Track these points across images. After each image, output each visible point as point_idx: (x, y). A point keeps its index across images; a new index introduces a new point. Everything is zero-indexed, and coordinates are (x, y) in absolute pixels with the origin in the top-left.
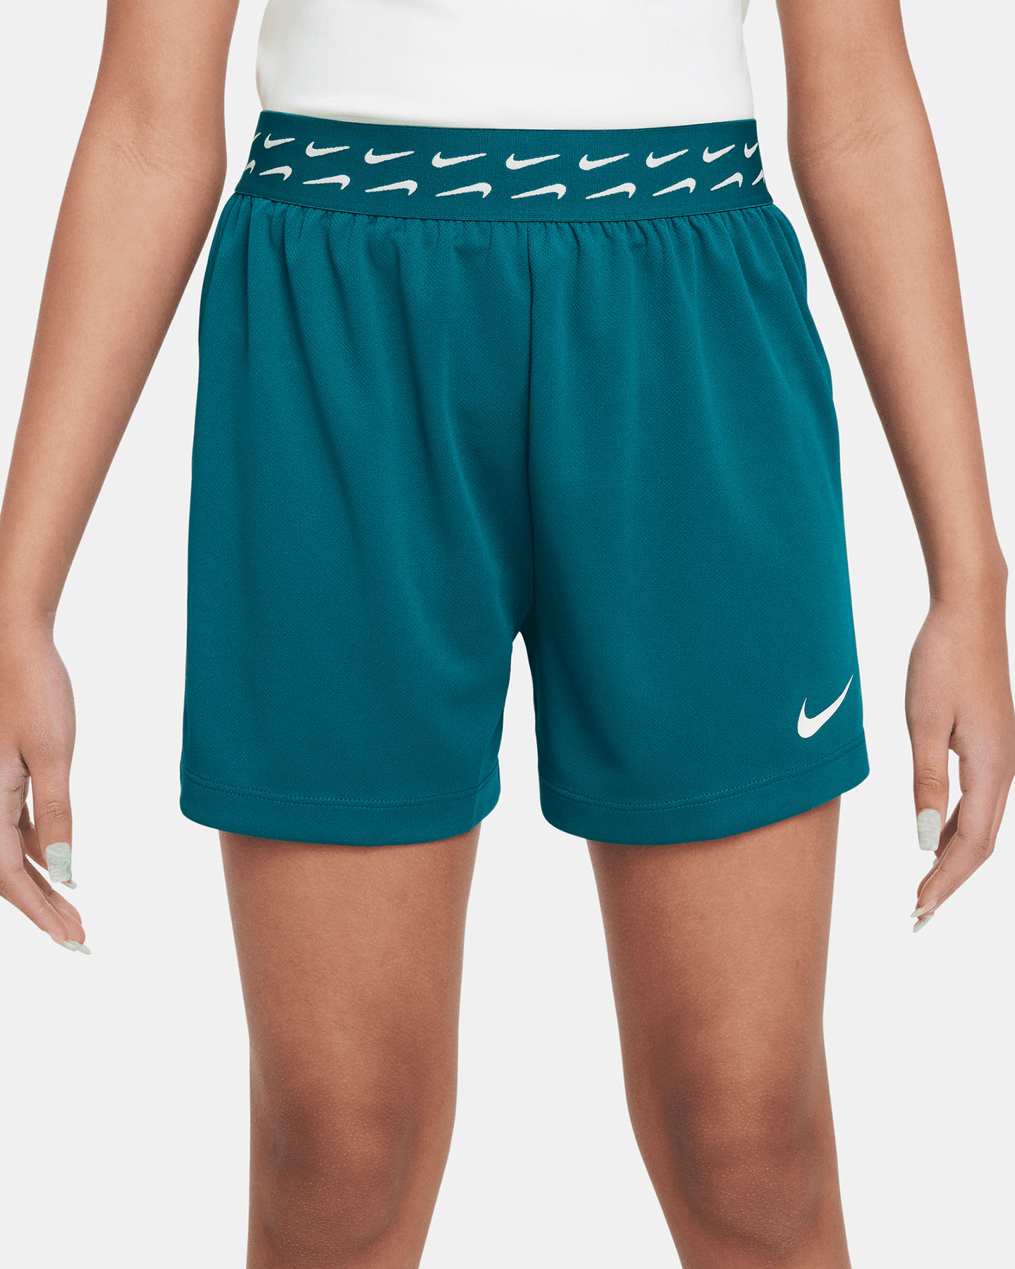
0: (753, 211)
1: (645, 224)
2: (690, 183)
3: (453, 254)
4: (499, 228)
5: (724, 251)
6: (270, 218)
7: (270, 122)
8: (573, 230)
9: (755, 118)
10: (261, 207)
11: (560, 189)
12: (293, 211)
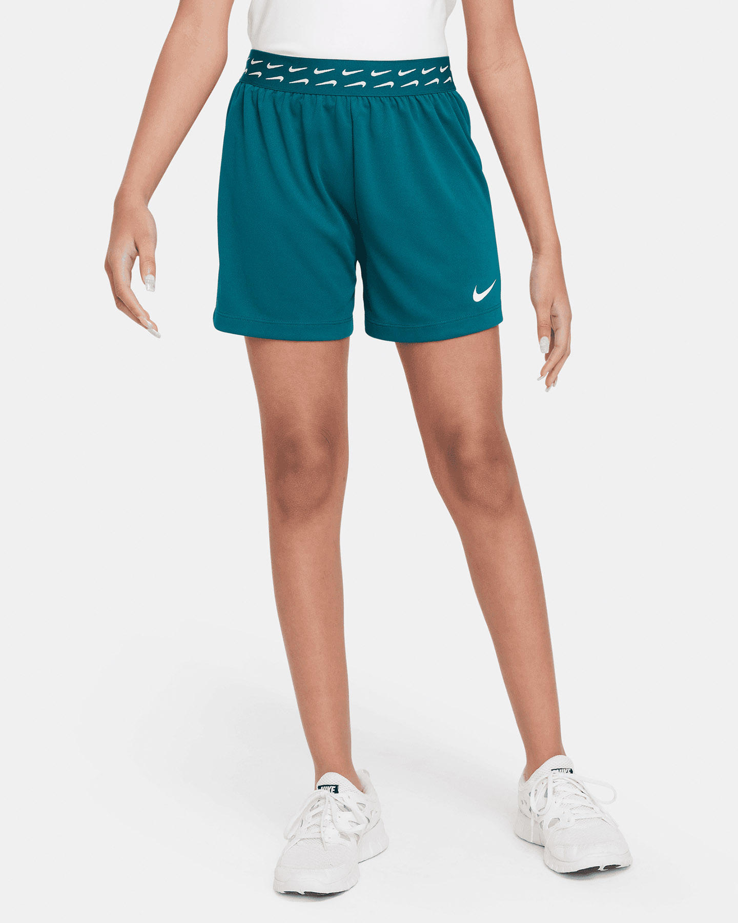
0: (443, 94)
1: (397, 98)
2: (416, 82)
3: (322, 109)
4: (339, 98)
5: (430, 109)
6: (252, 92)
7: (255, 54)
8: (368, 100)
9: (449, 55)
10: (248, 88)
11: (363, 84)
12: (261, 90)
